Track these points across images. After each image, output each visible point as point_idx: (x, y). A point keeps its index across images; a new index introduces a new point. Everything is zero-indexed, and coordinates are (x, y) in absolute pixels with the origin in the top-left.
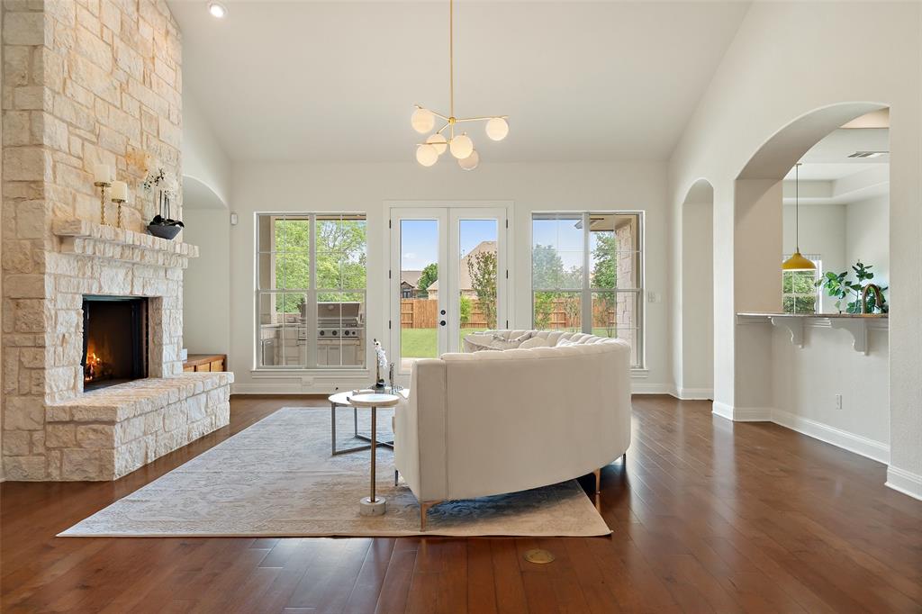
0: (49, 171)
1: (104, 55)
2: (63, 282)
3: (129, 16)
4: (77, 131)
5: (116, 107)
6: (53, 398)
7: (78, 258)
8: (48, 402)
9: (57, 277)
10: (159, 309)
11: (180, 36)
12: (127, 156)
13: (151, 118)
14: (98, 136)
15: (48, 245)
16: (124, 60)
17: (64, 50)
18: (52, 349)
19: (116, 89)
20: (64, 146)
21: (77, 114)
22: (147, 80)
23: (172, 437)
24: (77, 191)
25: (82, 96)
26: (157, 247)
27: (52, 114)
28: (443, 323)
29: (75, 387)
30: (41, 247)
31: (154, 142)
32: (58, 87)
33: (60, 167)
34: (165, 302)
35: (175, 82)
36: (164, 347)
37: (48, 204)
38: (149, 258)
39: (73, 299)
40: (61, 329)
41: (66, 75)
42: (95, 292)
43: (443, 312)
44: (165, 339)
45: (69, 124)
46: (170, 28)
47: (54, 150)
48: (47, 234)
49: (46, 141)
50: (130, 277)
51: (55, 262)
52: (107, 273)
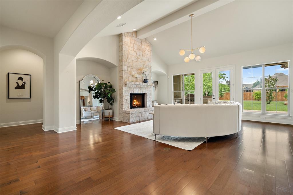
0: (124, 74)
1: (134, 53)
2: (126, 91)
3: (140, 46)
4: (129, 67)
5: (136, 61)
6: (125, 109)
7: (129, 87)
8: (124, 110)
9: (125, 90)
10: (146, 95)
11: (151, 45)
12: (139, 69)
13: (144, 62)
14: (133, 67)
15: (123, 86)
16: (138, 53)
17: (126, 55)
18: (124, 102)
19: (136, 58)
20: (127, 70)
21: (129, 64)
22: (143, 55)
23: (143, 118)
24: (129, 76)
25: (130, 61)
26: (143, 84)
27: (124, 65)
28: (214, 99)
29: (129, 108)
30: (122, 86)
31: (145, 66)
32: (125, 61)
33: (126, 73)
34: (148, 94)
35: (150, 54)
36: (147, 102)
37: (124, 79)
38: (142, 86)
39: (128, 94)
40: (126, 99)
41: (127, 58)
42: (132, 92)
43: (214, 96)
44: (148, 101)
45: (128, 66)
46: (149, 44)
47: (125, 71)
48: (123, 84)
49: (123, 70)
50: (140, 90)
51: (125, 88)
52: (135, 89)
